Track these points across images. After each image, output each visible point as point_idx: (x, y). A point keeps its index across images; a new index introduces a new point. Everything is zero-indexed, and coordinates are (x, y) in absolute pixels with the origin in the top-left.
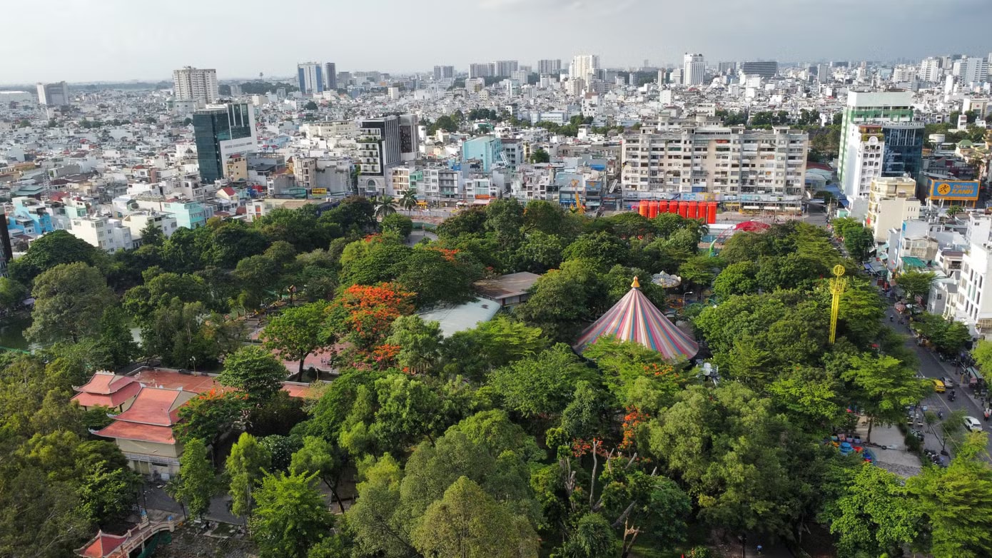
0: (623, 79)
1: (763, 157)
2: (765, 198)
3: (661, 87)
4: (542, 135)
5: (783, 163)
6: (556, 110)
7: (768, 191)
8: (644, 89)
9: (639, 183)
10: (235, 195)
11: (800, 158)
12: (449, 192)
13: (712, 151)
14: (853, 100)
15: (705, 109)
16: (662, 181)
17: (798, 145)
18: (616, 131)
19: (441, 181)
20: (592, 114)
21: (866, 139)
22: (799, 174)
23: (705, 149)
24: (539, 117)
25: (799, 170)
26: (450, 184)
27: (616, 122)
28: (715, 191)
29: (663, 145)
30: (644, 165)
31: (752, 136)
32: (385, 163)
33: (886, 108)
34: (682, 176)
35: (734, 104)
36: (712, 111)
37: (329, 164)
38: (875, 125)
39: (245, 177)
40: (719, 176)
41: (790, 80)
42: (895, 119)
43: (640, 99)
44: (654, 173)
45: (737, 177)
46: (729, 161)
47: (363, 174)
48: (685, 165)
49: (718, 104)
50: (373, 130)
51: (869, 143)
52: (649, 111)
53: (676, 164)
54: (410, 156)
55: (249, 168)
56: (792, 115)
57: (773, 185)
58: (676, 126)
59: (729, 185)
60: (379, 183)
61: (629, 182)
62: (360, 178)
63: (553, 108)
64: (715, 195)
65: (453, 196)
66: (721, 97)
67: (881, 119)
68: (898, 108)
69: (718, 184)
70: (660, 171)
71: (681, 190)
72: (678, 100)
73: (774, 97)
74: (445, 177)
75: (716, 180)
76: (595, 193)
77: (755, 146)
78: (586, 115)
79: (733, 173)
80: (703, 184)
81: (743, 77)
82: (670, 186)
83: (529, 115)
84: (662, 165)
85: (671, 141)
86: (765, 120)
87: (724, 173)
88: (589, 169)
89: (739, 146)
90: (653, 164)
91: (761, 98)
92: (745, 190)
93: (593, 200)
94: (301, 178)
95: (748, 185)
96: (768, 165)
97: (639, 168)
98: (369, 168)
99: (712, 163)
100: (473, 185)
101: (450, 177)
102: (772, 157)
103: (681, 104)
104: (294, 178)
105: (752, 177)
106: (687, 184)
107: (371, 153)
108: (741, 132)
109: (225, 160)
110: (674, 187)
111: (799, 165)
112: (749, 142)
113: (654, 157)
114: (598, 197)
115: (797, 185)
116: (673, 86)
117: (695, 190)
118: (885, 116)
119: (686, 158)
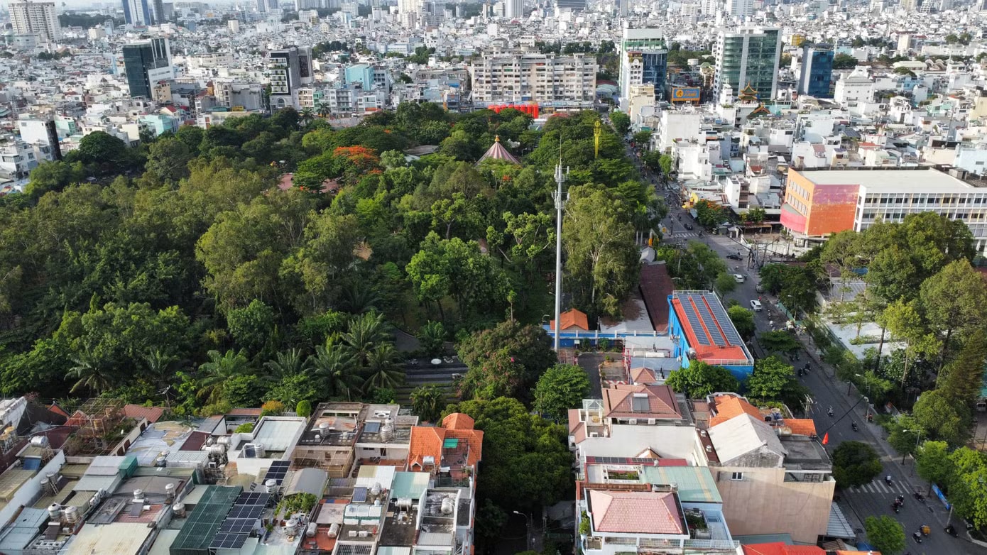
0: (451, 11)
1: (568, 75)
2: (570, 103)
3: (486, 20)
4: (400, 63)
5: (581, 78)
6: (399, 42)
7: (572, 99)
8: (471, 21)
9: (485, 96)
10: (177, 111)
11: (592, 75)
12: (345, 106)
13: (534, 71)
14: (626, 34)
15: (527, 41)
16: (501, 93)
17: (590, 66)
18: (458, 60)
19: (338, 98)
20: (434, 45)
21: (632, 61)
22: (591, 86)
23: (529, 70)
24: (387, 48)
25: (591, 83)
26: (345, 100)
27: (454, 52)
28: (537, 100)
29: (500, 68)
30: (487, 82)
31: (560, 60)
32: (291, 85)
33: (647, 40)
34: (515, 90)
35: (550, 36)
36: (532, 43)
37: (244, 87)
38: (638, 52)
39: (170, 99)
40: (539, 89)
41: (596, 14)
42: (652, 48)
43: (471, 31)
44: (495, 88)
45: (551, 89)
46: (545, 78)
47: (274, 94)
48: (516, 82)
49: (537, 36)
50: (280, 59)
51: (633, 64)
52: (480, 42)
53: (511, 81)
54: (307, 80)
55: (173, 92)
56: (595, 45)
57: (575, 94)
58: (506, 55)
59: (546, 95)
60: (288, 102)
61: (478, 95)
62: (271, 98)
63: (395, 41)
64: (537, 102)
65: (348, 109)
66: (539, 30)
67: (644, 48)
68: (654, 39)
69: (539, 94)
70: (500, 86)
71: (514, 100)
72: (504, 32)
73: (583, 29)
74: (341, 95)
75: (538, 92)
76: (454, 104)
77: (562, 67)
78: (429, 46)
79: (548, 87)
80: (529, 95)
81: (557, 10)
82: (506, 97)
83: (375, 47)
84: (500, 82)
85: (506, 65)
86: (572, 49)
87: (543, 86)
88: (448, 87)
89: (552, 67)
90: (494, 81)
91: (572, 31)
92: (557, 98)
93: (453, 109)
94: (221, 98)
95: (558, 95)
96: (571, 81)
97: (485, 85)
98: (279, 89)
99: (534, 80)
100: (363, 101)
101: (345, 95)
102: (573, 75)
103: (506, 36)
104: (215, 99)
105: (561, 89)
106: (518, 95)
107: (280, 77)
108: (553, 58)
109: (153, 85)
110: (509, 98)
111: (591, 80)
112: (558, 64)
113: (494, 76)
114: (456, 106)
115: (590, 94)
116: (496, 18)
117: (524, 99)
118: (646, 45)
119: (516, 76)
